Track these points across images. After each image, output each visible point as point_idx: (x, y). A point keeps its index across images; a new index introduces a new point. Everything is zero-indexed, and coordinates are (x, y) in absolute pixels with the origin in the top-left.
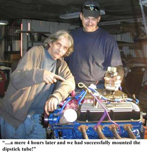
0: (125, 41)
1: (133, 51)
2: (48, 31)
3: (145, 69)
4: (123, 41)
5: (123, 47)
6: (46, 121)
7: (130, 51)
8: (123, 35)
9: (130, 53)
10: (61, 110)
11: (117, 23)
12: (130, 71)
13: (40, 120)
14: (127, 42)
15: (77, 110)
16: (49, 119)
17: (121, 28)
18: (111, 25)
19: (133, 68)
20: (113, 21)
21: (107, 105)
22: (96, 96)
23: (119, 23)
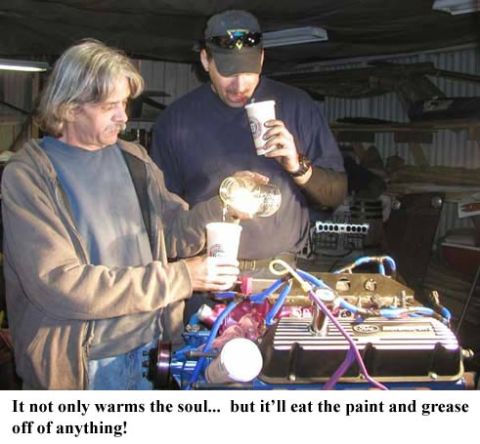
0: (381, 118)
1: (406, 145)
2: (161, 90)
3: (443, 201)
4: (375, 116)
5: (376, 135)
6: (162, 369)
7: (397, 148)
8: (376, 99)
9: (397, 153)
10: (209, 338)
11: (359, 66)
12: (399, 205)
13: (144, 365)
14: (388, 119)
15: (260, 341)
16: (173, 364)
17: (372, 79)
18: (340, 71)
19: (407, 195)
20: (346, 61)
21: (355, 328)
22: (323, 301)
23: (364, 65)
